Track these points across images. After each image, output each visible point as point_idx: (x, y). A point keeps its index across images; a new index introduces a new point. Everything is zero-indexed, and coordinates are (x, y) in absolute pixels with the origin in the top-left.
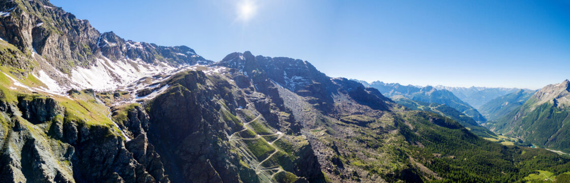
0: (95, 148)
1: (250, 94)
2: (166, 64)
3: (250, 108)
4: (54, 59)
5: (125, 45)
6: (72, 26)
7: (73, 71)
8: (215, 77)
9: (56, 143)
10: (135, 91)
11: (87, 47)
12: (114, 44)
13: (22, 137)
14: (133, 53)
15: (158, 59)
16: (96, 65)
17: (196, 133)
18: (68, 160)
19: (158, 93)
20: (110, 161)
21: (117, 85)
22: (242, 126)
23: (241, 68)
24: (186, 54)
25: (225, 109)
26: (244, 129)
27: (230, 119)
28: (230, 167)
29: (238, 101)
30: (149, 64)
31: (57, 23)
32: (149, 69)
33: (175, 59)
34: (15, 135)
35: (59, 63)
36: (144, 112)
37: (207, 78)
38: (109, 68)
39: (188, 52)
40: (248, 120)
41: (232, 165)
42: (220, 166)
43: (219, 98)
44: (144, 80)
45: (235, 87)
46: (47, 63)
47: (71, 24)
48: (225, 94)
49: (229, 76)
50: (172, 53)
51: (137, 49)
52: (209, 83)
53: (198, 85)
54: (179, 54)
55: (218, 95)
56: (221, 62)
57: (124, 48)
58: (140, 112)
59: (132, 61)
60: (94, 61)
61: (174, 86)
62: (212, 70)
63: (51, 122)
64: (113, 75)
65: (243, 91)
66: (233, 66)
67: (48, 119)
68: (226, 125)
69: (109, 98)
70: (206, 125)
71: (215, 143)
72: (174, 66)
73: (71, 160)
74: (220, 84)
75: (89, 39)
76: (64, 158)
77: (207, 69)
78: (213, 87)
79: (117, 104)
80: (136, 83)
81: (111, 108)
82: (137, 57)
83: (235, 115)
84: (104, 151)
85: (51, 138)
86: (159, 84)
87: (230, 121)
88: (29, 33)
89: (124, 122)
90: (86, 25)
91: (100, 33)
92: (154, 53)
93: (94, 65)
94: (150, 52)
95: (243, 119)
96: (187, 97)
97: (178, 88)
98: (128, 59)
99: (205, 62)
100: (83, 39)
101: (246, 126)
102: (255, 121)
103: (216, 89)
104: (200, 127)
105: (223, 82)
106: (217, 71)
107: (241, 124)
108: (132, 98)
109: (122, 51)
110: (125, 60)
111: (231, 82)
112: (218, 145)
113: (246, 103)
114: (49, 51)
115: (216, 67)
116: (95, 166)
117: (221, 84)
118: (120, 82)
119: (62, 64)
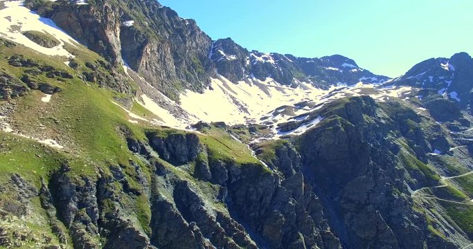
0: (250, 187)
1: (460, 131)
2: (309, 85)
3: (457, 154)
4: (154, 79)
5: (248, 58)
6: (174, 28)
7: (181, 96)
8: (391, 104)
9: (205, 184)
10: (275, 125)
11: (196, 61)
12: (233, 58)
13: (169, 182)
14: (261, 70)
15: (298, 78)
16: (211, 88)
17: (362, 177)
18: (222, 202)
19: (308, 127)
20: (268, 199)
21: (245, 117)
22: (437, 181)
23: (445, 85)
24: (341, 68)
25: (408, 153)
26: (440, 184)
27: (415, 167)
28: (410, 226)
29: (432, 142)
30: (284, 86)
31: (153, 22)
32: (284, 93)
33: (322, 77)
34: (160, 179)
35: (162, 84)
36: (294, 149)
37: (378, 106)
38: (229, 92)
39: (345, 65)
40: (451, 172)
41: (412, 225)
42: (395, 223)
43: (398, 136)
44: (283, 110)
45: (428, 119)
46: (148, 84)
47: (172, 24)
48: (408, 130)
49: (418, 101)
50: (318, 67)
51: (266, 63)
52: (380, 113)
53: (365, 117)
54: (330, 68)
55: (396, 131)
56: (403, 77)
57: (248, 62)
58: (290, 150)
59: (259, 81)
60: (208, 82)
61: (331, 118)
62: (385, 93)
63: (195, 163)
64: (237, 103)
65: (443, 127)
66: (428, 83)
67: (190, 159)
68: (407, 175)
69: (244, 133)
70: (375, 170)
71: (389, 193)
72: (321, 88)
73: (225, 202)
74: (399, 115)
75: (199, 49)
76: (217, 200)
77: (376, 93)
78: (388, 120)
79: (256, 141)
80: (271, 114)
81: (251, 146)
82: (266, 76)
83: (426, 163)
84: (260, 189)
85: (199, 180)
86: (308, 116)
87: (415, 171)
88: (116, 36)
89: (273, 161)
90: (192, 28)
91: (213, 40)
92: (291, 69)
93: (208, 88)
94: (286, 67)
95: (441, 170)
96: (350, 133)
97: (336, 121)
98: (254, 79)
99: (374, 79)
100: (190, 49)
101: (445, 181)
102: (466, 177)
103: (392, 123)
104: (368, 171)
105: (404, 112)
106: (394, 93)
107: (437, 177)
108: (274, 134)
109: (245, 68)
110: (250, 80)
111: (421, 111)
112: (393, 197)
113: (448, 146)
114: (148, 66)
115: (394, 87)
116: (252, 206)
117: (402, 115)
118: (247, 112)
119: (166, 86)
